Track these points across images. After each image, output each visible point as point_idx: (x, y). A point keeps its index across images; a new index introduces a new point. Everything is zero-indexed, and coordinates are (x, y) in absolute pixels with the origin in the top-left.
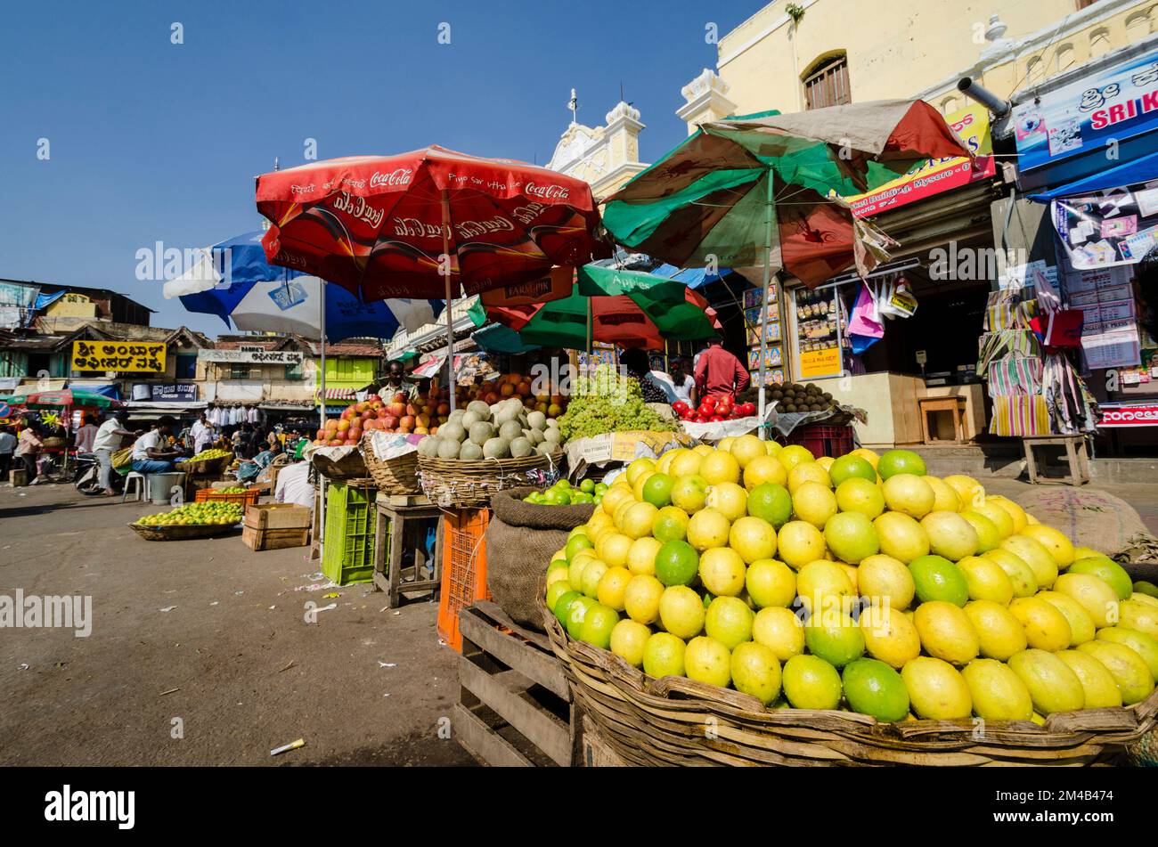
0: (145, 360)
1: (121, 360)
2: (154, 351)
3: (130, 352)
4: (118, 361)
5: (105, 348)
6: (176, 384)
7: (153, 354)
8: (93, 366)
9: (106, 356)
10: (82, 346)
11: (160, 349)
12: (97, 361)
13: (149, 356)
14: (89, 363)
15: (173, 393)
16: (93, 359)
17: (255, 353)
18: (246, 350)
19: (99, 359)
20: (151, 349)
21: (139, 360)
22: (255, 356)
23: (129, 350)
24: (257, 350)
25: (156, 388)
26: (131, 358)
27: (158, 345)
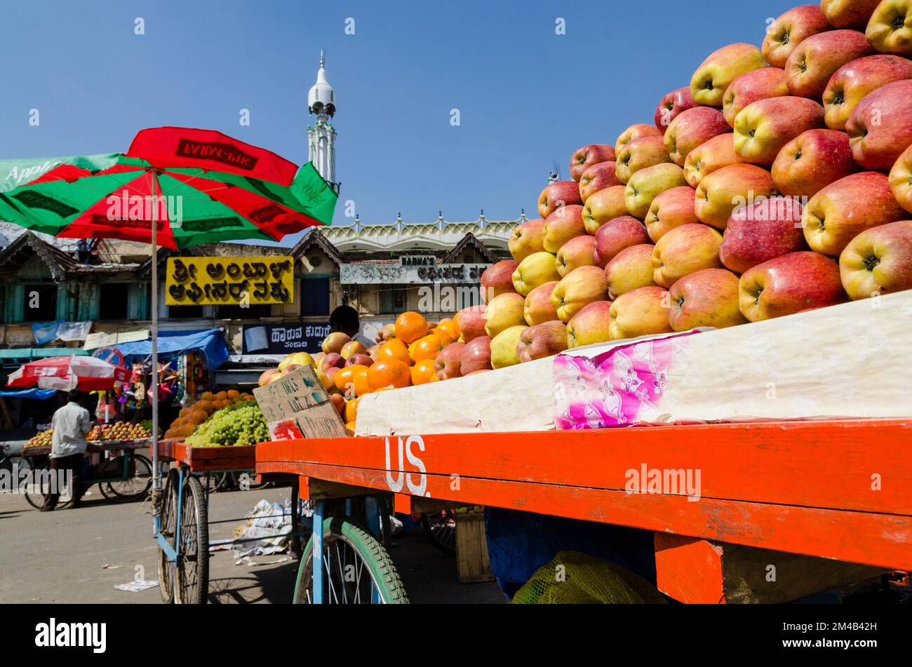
0: (264, 285)
1: (232, 286)
2: (278, 269)
3: (245, 273)
4: (228, 288)
5: (210, 268)
6: (304, 325)
7: (276, 275)
8: (194, 297)
9: (211, 281)
10: (179, 265)
11: (285, 266)
12: (199, 289)
13: (271, 280)
14: (189, 292)
15: (300, 340)
16: (194, 285)
17: (422, 267)
18: (409, 263)
19: (202, 286)
20: (273, 266)
21: (256, 285)
22: (421, 273)
23: (242, 269)
24: (425, 263)
25: (275, 332)
26: (245, 282)
27: (282, 259)
